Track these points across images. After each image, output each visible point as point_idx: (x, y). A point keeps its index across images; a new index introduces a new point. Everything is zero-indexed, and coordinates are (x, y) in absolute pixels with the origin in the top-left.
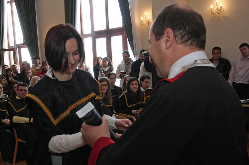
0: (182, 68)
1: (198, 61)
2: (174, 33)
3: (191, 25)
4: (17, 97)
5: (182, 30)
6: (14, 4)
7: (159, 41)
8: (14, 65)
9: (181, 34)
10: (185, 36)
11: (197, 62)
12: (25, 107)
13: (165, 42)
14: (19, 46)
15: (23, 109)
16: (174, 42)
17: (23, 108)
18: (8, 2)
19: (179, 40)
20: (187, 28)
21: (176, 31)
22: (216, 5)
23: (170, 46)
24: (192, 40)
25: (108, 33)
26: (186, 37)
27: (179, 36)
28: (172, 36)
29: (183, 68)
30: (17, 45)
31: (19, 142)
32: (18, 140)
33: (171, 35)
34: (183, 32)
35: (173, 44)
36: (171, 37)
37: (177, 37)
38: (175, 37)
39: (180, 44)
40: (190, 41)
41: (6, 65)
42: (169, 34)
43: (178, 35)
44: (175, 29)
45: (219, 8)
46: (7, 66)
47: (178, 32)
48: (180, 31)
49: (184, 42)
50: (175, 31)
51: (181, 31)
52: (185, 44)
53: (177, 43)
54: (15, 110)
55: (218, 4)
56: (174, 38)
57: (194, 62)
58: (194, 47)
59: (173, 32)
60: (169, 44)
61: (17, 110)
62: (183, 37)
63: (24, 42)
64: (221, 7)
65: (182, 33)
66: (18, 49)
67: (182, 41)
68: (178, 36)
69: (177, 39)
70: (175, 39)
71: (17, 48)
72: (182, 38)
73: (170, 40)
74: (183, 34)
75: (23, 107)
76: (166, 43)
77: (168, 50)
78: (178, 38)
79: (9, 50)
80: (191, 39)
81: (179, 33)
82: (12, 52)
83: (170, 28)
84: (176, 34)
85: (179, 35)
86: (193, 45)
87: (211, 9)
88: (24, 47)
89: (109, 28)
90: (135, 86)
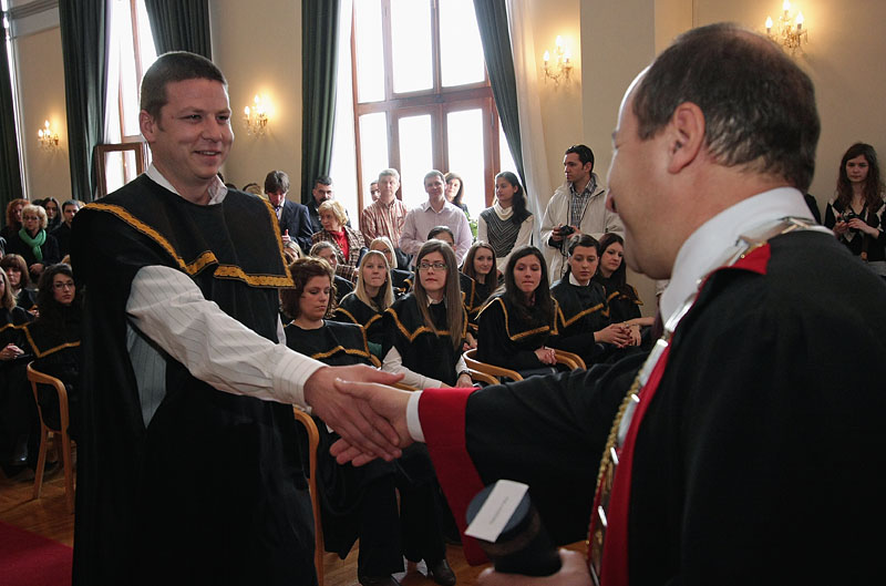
1: (792, 220)
2: (706, 123)
3: (770, 105)
5: (735, 118)
7: (648, 143)
9: (731, 130)
10: (745, 139)
13: (669, 150)
16: (702, 153)
19: (719, 150)
21: (715, 119)
22: (784, 20)
23: (687, 164)
24: (768, 154)
25: (439, 102)
26: (748, 141)
27: (723, 137)
28: (697, 134)
33: (696, 128)
34: (740, 124)
35: (698, 158)
36: (692, 135)
37: (714, 137)
38: (709, 136)
39: (722, 164)
40: (761, 159)
42: (690, 123)
43: (718, 132)
44: (713, 110)
45: (794, 29)
47: (721, 123)
48: (728, 119)
50: (712, 116)
51: (732, 121)
52: (744, 165)
53: (714, 160)
55: (790, 15)
56: (705, 142)
59: (705, 117)
60: (682, 157)
62: (738, 142)
64: (799, 26)
65: (736, 129)
67: (730, 157)
68: (717, 137)
69: (712, 146)
70: (709, 143)
72: (732, 145)
73: (689, 145)
74: (738, 132)
76: (671, 153)
77: (676, 176)
78: (719, 144)
80: (764, 152)
81: (726, 127)
83: (694, 102)
84: (713, 129)
85: (721, 134)
86: (777, 171)
87: (768, 30)
89: (443, 85)
90: (529, 272)
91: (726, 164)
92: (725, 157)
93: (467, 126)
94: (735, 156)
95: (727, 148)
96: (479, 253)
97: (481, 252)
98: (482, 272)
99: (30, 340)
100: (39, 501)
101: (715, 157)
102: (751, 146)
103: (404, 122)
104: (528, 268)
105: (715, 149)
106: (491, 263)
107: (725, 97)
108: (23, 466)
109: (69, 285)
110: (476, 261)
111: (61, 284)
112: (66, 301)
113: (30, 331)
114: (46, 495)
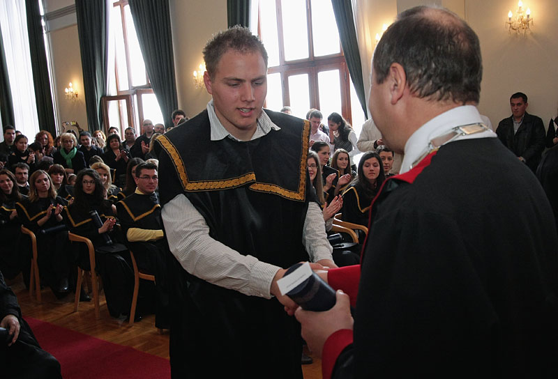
0: (430, 144)
1: (461, 128)
4: (137, 191)
5: (422, 69)
6: (127, 8)
7: (381, 86)
8: (129, 129)
9: (420, 76)
10: (429, 81)
11: (458, 132)
12: (152, 211)
13: (392, 90)
14: (139, 91)
15: (147, 213)
16: (407, 91)
17: (147, 211)
18: (115, 5)
19: (415, 89)
20: (433, 65)
21: (411, 71)
23: (399, 99)
24: (442, 89)
25: (313, 66)
26: (431, 83)
29: (433, 142)
30: (134, 88)
31: (141, 280)
32: (139, 275)
35: (404, 94)
38: (409, 81)
39: (417, 97)
40: (438, 92)
41: (112, 128)
43: (413, 78)
46: (115, 130)
47: (415, 73)
48: (418, 70)
49: (427, 95)
51: (420, 71)
52: (429, 97)
53: (412, 93)
54: (132, 216)
56: (407, 84)
57: (453, 130)
58: (450, 101)
60: (396, 94)
61: (136, 217)
62: (425, 83)
63: (148, 81)
65: (423, 75)
66: (135, 96)
67: (421, 92)
68: (414, 81)
69: (411, 86)
70: (409, 85)
71: (133, 95)
72: (422, 85)
75: (150, 210)
77: (395, 106)
78: (415, 85)
79: (118, 98)
80: (439, 88)
81: (417, 75)
82: (124, 102)
83: (399, 63)
84: (410, 76)
85: (415, 79)
86: (447, 98)
88: (149, 92)
89: (315, 55)
90: (372, 167)
91: (419, 96)
92: (418, 93)
93: (330, 80)
94: (423, 92)
95: (419, 87)
96: (340, 156)
97: (341, 155)
98: (342, 167)
99: (69, 216)
100: (77, 313)
101: (414, 93)
102: (432, 85)
103: (291, 79)
104: (372, 166)
105: (413, 88)
106: (347, 162)
107: (415, 56)
108: (66, 293)
109: (91, 182)
110: (338, 161)
111: (87, 182)
112: (88, 192)
113: (69, 211)
114: (82, 309)
